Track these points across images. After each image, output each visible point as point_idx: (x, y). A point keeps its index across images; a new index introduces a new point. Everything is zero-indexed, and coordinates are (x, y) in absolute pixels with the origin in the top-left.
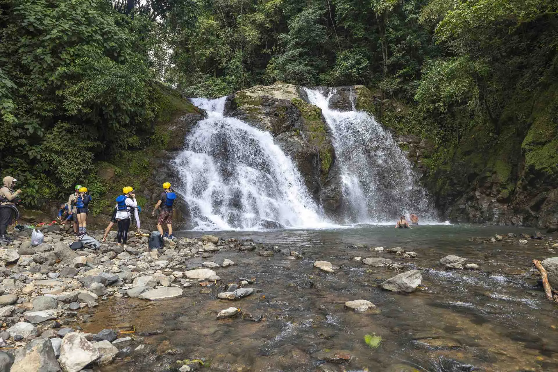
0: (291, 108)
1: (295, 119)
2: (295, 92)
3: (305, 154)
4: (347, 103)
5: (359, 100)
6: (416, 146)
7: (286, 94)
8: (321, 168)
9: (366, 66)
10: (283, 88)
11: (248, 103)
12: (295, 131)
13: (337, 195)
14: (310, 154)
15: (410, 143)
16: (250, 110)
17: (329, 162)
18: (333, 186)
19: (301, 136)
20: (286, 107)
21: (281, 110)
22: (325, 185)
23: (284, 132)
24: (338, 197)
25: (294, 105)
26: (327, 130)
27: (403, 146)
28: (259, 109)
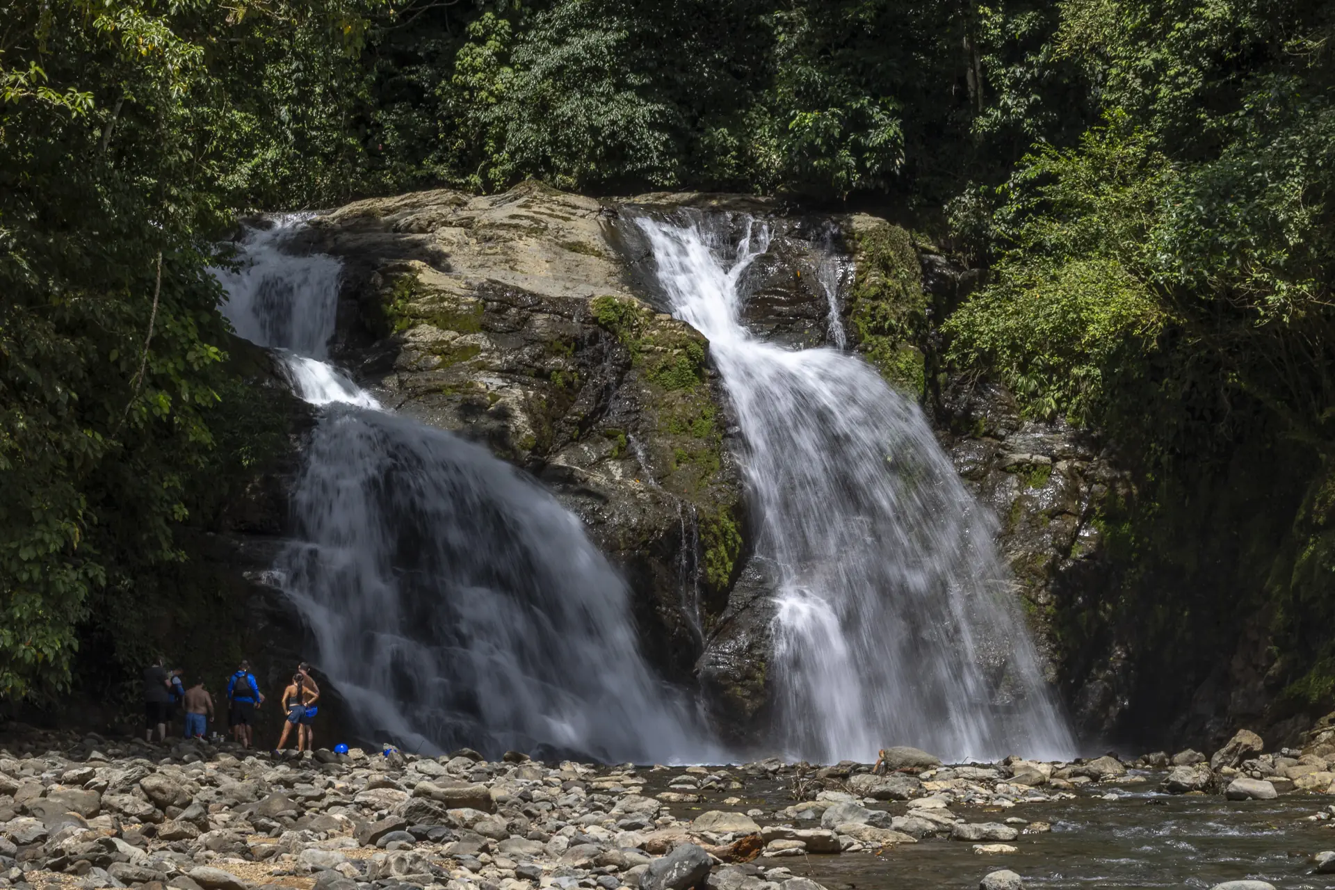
0: (594, 339)
1: (607, 387)
2: (598, 243)
3: (652, 532)
4: (812, 299)
5: (856, 286)
6: (1081, 473)
7: (569, 256)
8: (705, 574)
9: (892, 140)
10: (552, 224)
11: (430, 318)
12: (611, 437)
13: (759, 669)
14: (666, 533)
15: (1055, 459)
16: (442, 353)
17: (731, 552)
18: (743, 640)
19: (633, 455)
20: (576, 339)
21: (558, 353)
22: (715, 634)
23: (573, 441)
24: (758, 675)
25: (605, 328)
26: (729, 425)
27: (1028, 472)
28: (476, 349)
